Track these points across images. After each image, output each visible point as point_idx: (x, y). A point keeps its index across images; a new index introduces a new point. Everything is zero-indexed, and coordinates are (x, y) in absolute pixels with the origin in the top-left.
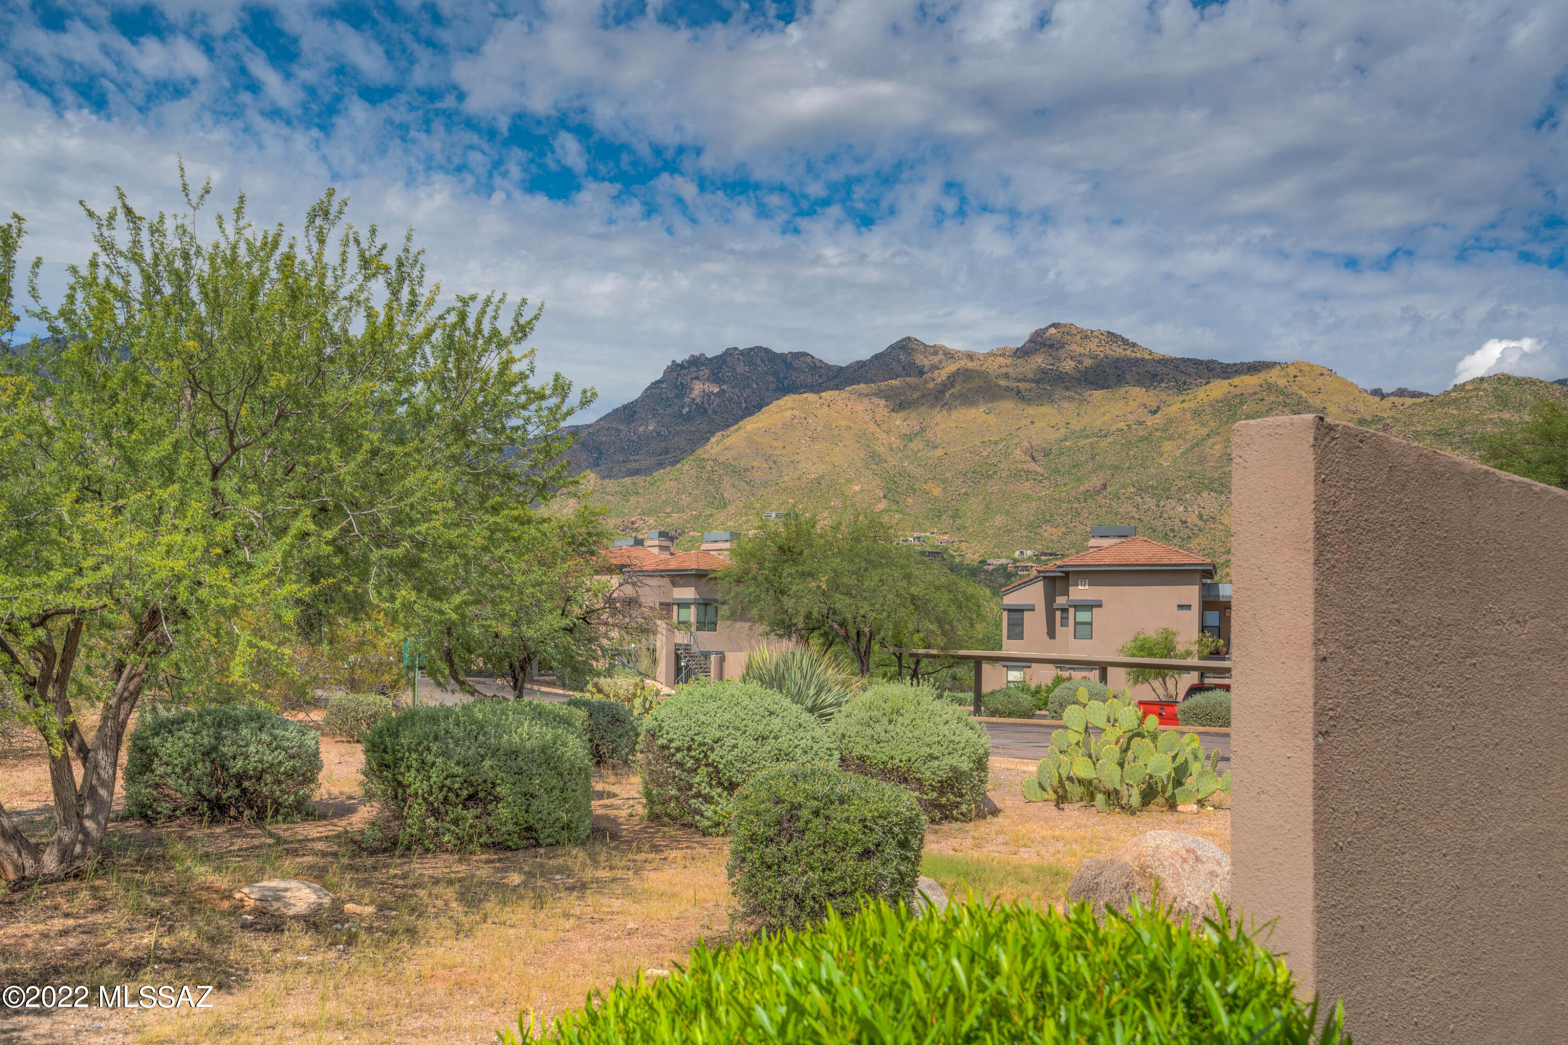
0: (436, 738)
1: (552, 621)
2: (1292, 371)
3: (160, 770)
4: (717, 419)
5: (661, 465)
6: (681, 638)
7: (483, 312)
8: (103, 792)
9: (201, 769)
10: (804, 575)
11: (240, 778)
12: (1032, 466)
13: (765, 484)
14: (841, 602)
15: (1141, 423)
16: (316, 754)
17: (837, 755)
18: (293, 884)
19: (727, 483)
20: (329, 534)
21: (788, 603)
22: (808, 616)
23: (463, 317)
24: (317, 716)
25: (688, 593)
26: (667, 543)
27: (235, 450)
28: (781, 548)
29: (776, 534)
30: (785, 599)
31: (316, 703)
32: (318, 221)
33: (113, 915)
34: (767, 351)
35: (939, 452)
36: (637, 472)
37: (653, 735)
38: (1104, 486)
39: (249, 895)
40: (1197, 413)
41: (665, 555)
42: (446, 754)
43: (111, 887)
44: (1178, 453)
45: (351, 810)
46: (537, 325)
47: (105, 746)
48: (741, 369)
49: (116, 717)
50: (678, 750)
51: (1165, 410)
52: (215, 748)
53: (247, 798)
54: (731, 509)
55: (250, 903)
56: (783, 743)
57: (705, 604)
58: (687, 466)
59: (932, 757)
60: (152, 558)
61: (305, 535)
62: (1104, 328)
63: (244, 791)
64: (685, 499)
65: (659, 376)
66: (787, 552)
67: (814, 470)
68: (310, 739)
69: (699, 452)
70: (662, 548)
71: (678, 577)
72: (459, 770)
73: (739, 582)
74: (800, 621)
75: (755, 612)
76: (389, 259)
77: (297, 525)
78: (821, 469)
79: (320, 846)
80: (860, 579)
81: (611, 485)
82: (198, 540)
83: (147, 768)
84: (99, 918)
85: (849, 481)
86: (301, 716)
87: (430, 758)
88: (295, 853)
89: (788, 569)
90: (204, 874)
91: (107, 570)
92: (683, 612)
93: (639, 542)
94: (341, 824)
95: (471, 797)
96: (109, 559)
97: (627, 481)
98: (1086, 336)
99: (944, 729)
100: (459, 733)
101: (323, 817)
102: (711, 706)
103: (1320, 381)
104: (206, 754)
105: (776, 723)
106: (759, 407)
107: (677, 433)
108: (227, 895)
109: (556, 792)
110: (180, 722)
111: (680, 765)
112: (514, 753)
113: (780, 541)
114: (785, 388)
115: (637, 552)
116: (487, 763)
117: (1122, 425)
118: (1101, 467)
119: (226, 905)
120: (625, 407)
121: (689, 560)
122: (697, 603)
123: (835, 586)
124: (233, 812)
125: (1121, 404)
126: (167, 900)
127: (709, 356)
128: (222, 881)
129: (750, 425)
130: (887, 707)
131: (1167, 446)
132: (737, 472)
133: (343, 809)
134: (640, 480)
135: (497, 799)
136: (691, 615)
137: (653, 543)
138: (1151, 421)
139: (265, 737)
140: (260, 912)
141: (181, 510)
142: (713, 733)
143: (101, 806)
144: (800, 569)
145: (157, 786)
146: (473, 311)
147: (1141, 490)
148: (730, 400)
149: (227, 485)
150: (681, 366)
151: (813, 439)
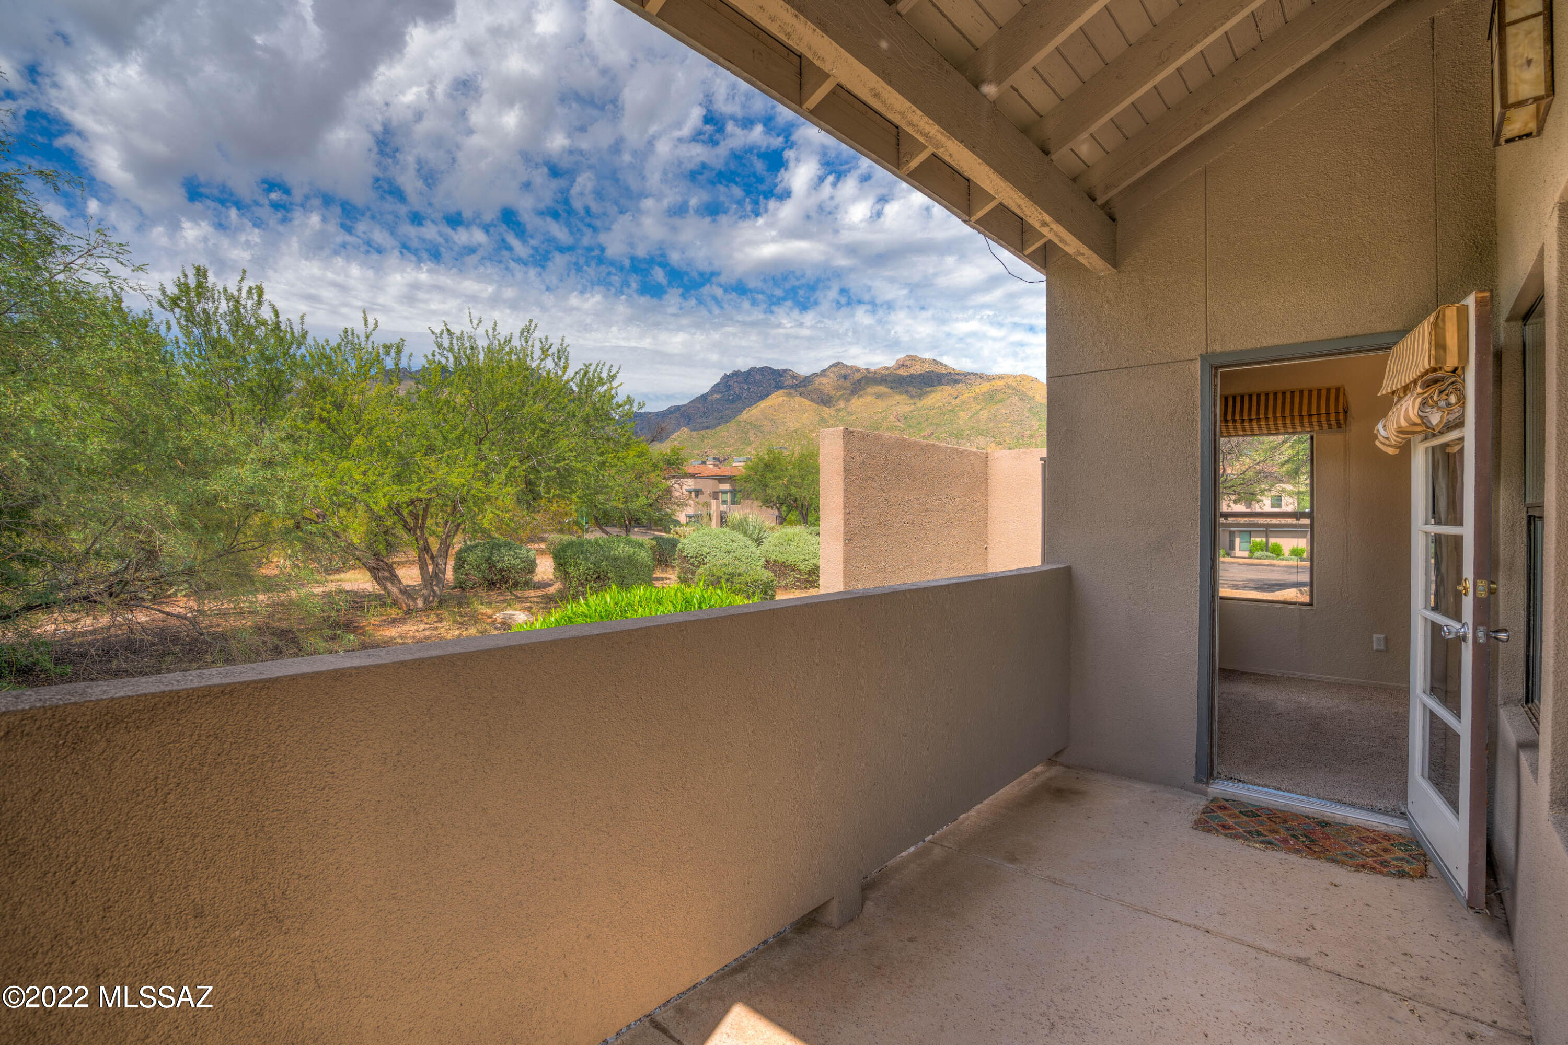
0: (582, 553)
1: (642, 501)
2: (1019, 379)
3: (467, 567)
4: (747, 402)
5: (719, 424)
6: (723, 508)
7: (596, 370)
8: (441, 575)
9: (483, 567)
10: (777, 478)
11: (502, 570)
12: (898, 424)
13: (770, 433)
14: (793, 490)
15: (949, 403)
16: (534, 561)
17: (763, 559)
18: (518, 613)
19: (751, 432)
20: (524, 467)
21: (769, 491)
22: (778, 497)
23: (586, 373)
24: (543, 546)
25: (726, 487)
26: (717, 463)
27: (488, 432)
28: (766, 465)
29: (764, 459)
30: (767, 489)
31: (542, 540)
32: (526, 334)
33: (444, 624)
34: (770, 368)
35: (854, 417)
36: (708, 428)
37: (681, 551)
38: (932, 434)
39: (499, 617)
40: (975, 398)
41: (716, 469)
42: (586, 559)
43: (445, 614)
44: (967, 418)
45: (551, 585)
46: (618, 375)
47: (441, 556)
48: (758, 377)
49: (445, 544)
50: (692, 557)
51: (961, 397)
52: (490, 558)
53: (504, 580)
54: (753, 445)
55: (499, 620)
56: (737, 554)
57: (733, 492)
58: (732, 425)
59: (805, 560)
60: (452, 479)
61: (515, 468)
62: (931, 358)
63: (503, 576)
64: (732, 441)
65: (718, 380)
66: (768, 467)
67: (793, 426)
68: (531, 554)
69: (738, 418)
70: (714, 465)
71: (721, 479)
72: (592, 566)
73: (746, 482)
74: (774, 499)
75: (753, 496)
76: (554, 350)
77: (512, 463)
78: (798, 425)
79: (535, 599)
80: (803, 480)
81: (695, 434)
82: (472, 470)
83: (462, 567)
84: (439, 625)
85: (810, 431)
86: (536, 546)
87: (579, 561)
88: (523, 602)
89: (769, 475)
90: (482, 609)
91: (434, 483)
92: (724, 496)
93: (704, 463)
94: (545, 591)
95: (598, 578)
96: (435, 479)
97: (703, 432)
98: (924, 361)
99: (811, 548)
100: (592, 550)
101: (539, 588)
102: (706, 538)
103: (1031, 384)
104: (486, 560)
105: (735, 545)
106: (767, 396)
107: (727, 409)
108: (490, 617)
109: (635, 576)
110: (475, 547)
111: (692, 564)
112: (616, 559)
113: (765, 461)
114: (779, 387)
115: (703, 467)
116: (604, 563)
117: (940, 404)
118: (931, 424)
119: (489, 620)
120: (702, 396)
121: (726, 470)
122: (731, 492)
123: (791, 482)
124: (498, 585)
125: (940, 394)
126: (466, 619)
127: (742, 371)
128: (489, 612)
129: (763, 404)
130: (786, 538)
131: (962, 414)
132: (757, 427)
133: (547, 585)
134: (709, 431)
135: (609, 579)
136: (728, 497)
137: (710, 463)
138: (954, 402)
139: (512, 553)
140: (503, 623)
141: (465, 459)
142: (706, 550)
143: (440, 581)
144: (774, 474)
145: (467, 575)
146: (592, 369)
147: (950, 435)
148: (753, 392)
149: (485, 447)
150: (729, 376)
151: (793, 411)
